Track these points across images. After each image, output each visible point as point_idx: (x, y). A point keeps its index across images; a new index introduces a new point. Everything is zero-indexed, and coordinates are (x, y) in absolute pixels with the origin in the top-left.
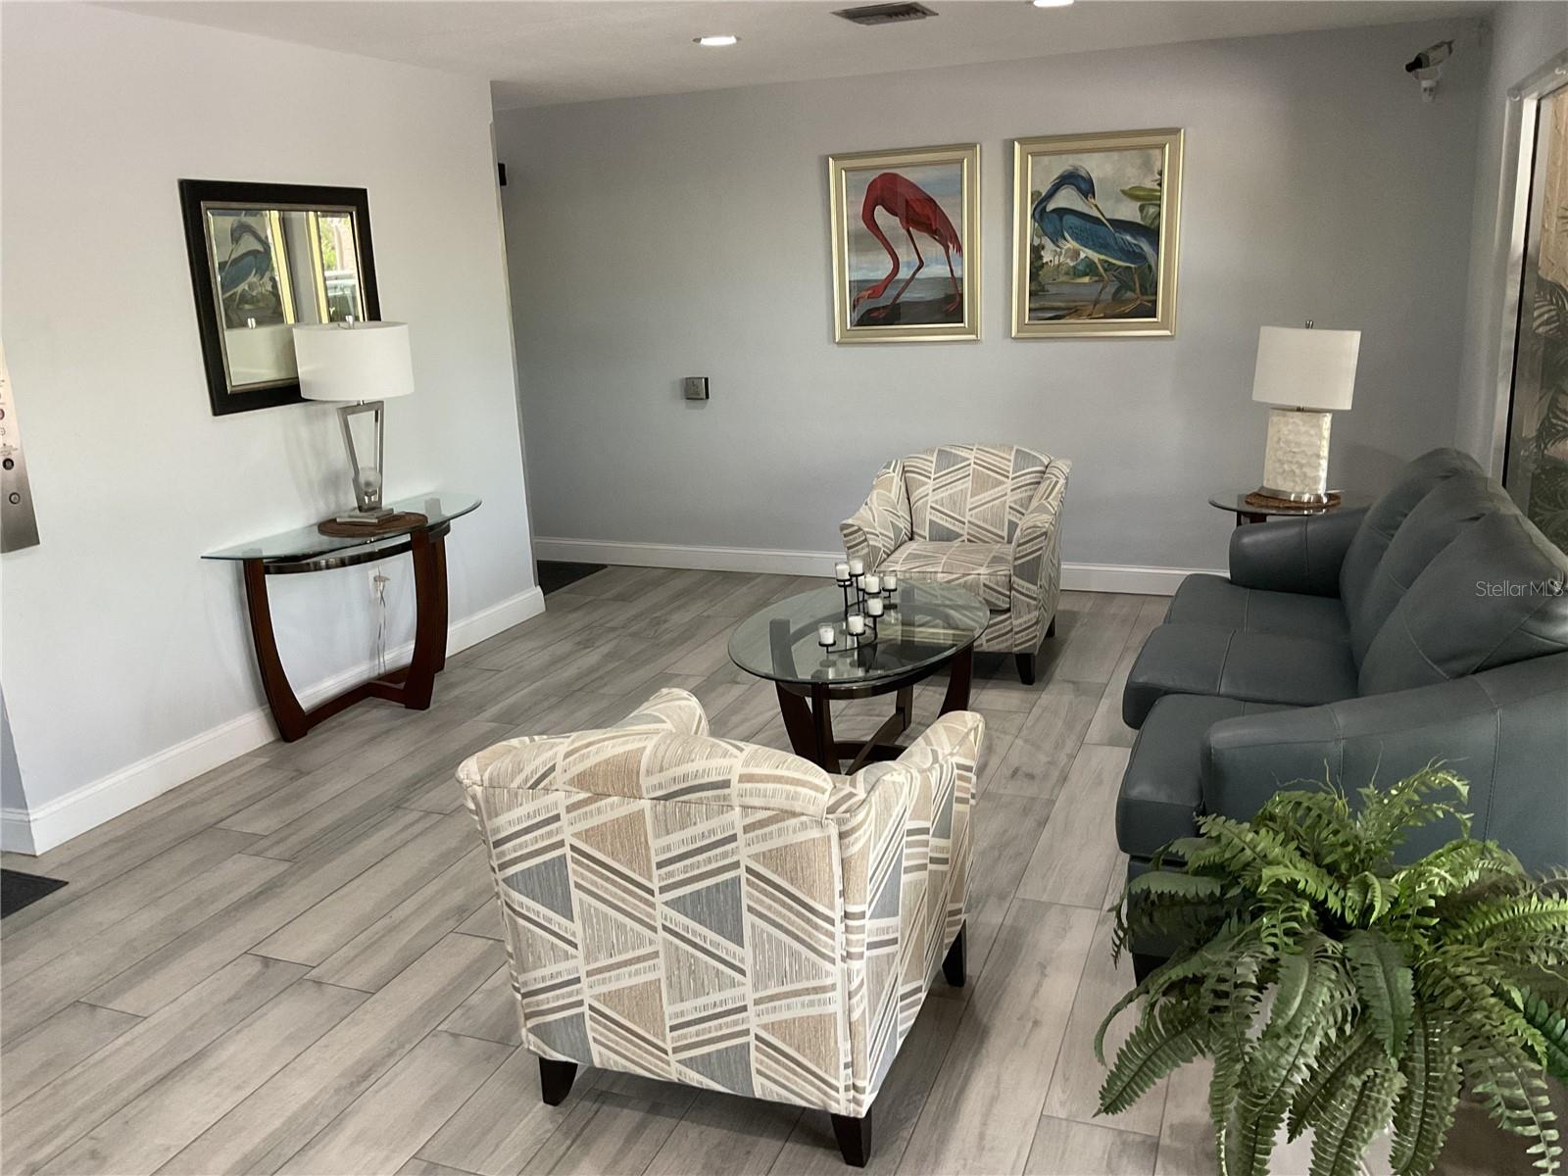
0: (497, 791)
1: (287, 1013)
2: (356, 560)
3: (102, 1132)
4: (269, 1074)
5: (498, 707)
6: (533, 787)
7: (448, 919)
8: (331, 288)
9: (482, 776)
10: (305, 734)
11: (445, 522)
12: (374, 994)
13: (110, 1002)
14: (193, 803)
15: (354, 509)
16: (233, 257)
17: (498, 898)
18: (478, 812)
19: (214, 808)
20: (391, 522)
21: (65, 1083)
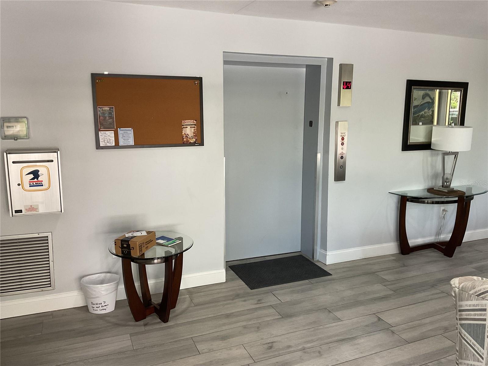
0: (464, 293)
1: (380, 337)
2: (437, 203)
3: (324, 347)
4: (371, 353)
5: (478, 264)
6: (478, 296)
7: (440, 330)
8: (451, 115)
9: (459, 285)
10: (409, 254)
11: (472, 196)
12: (409, 343)
13: (334, 312)
14: (370, 264)
15: (441, 186)
16: (421, 104)
17: (457, 330)
18: (455, 297)
19: (376, 268)
20: (453, 192)
21: (318, 329)
